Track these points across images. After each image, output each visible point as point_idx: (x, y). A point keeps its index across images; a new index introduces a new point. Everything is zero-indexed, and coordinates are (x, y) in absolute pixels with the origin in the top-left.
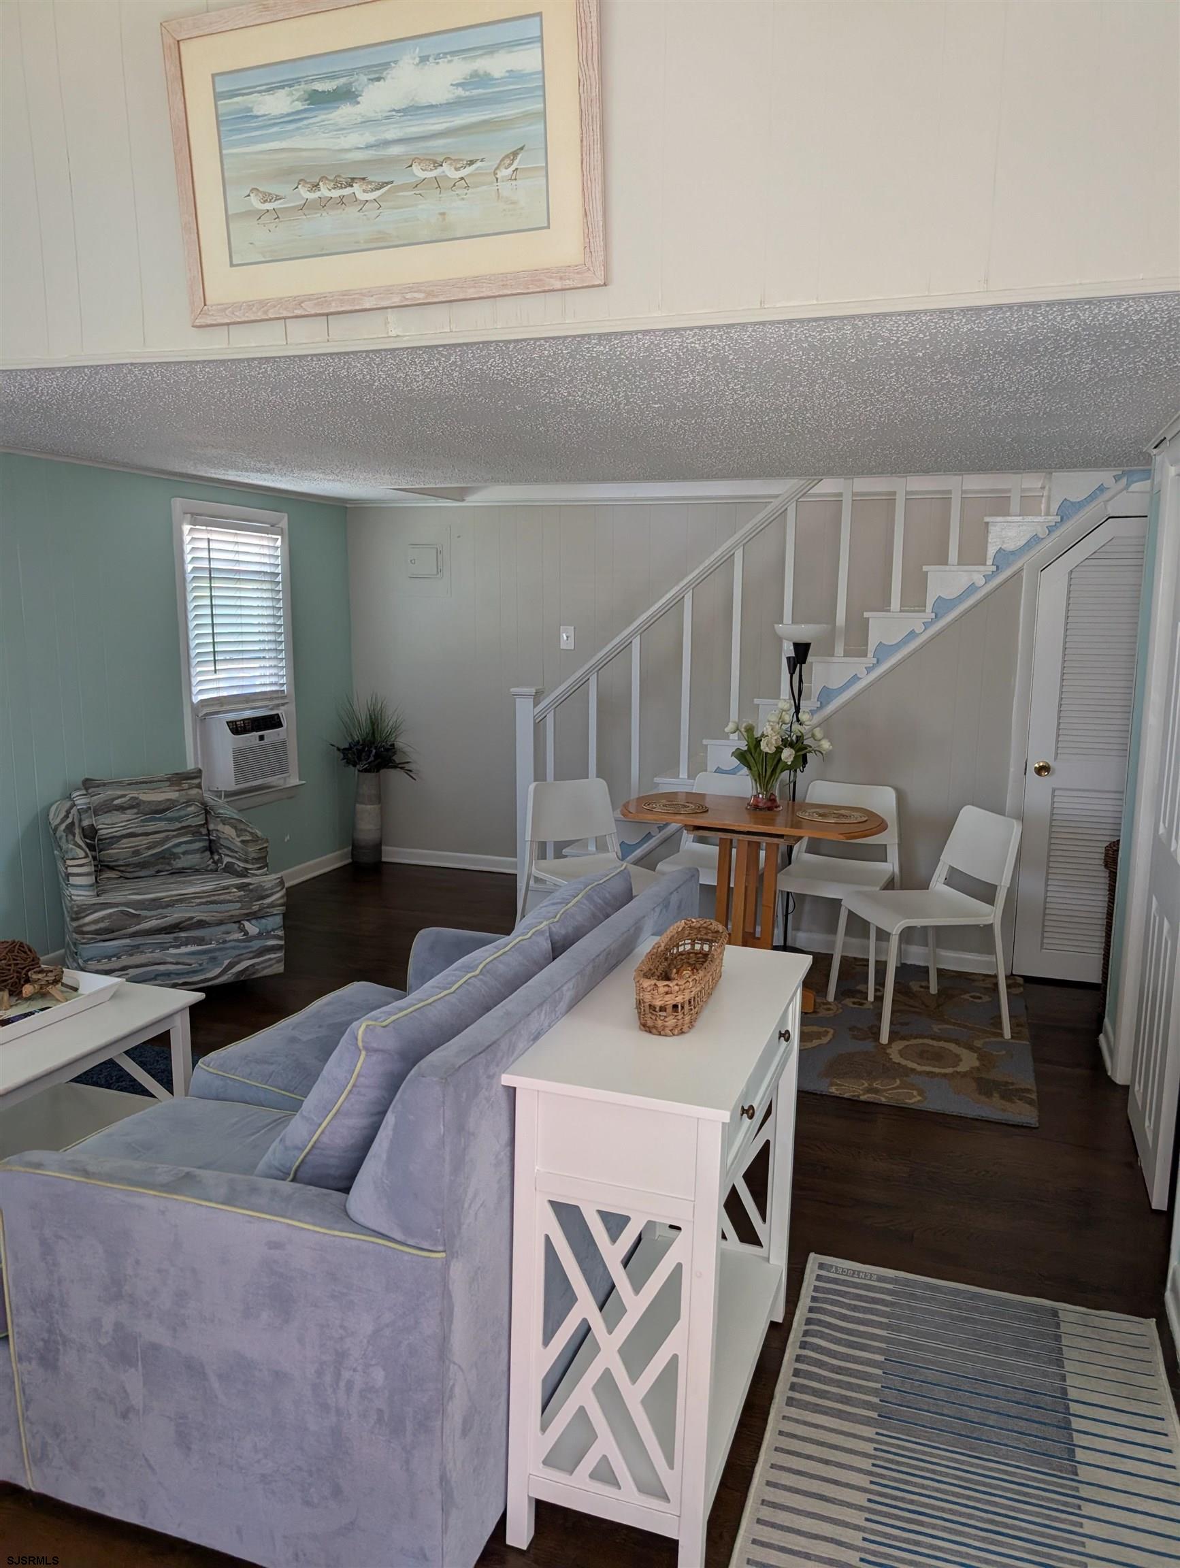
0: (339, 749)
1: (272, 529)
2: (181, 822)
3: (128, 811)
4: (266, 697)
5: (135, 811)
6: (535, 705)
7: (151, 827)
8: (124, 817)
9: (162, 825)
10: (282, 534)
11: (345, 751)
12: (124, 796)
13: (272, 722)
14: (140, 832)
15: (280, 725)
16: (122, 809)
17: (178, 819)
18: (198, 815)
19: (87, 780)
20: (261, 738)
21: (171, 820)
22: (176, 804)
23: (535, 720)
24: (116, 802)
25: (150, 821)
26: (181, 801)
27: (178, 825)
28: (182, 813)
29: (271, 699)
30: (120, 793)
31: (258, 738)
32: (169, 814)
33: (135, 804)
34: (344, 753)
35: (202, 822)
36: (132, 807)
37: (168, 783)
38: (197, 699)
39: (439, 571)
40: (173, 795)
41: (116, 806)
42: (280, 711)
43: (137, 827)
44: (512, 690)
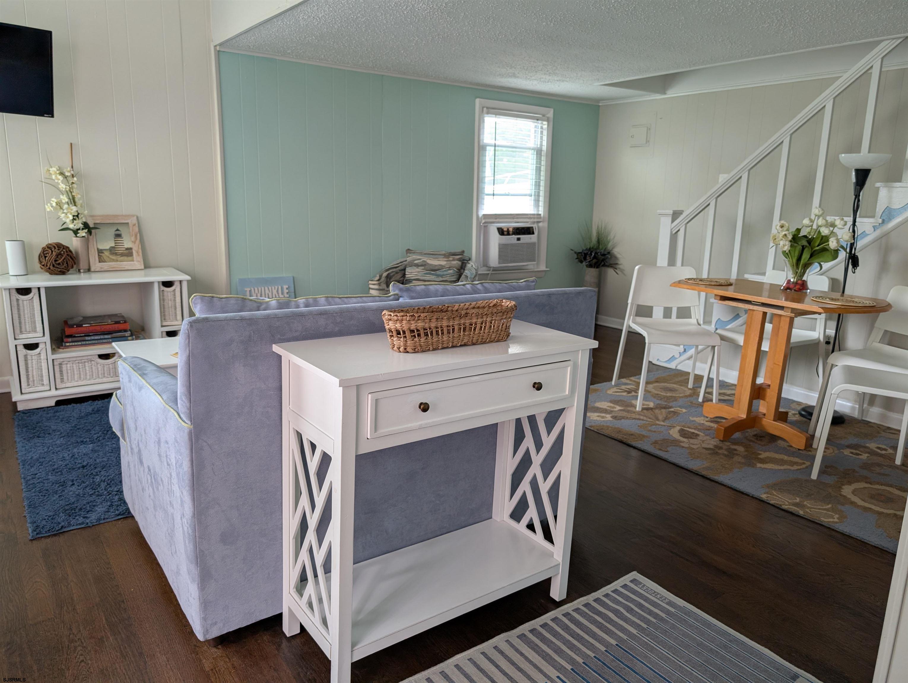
0: (575, 253)
1: (543, 117)
2: (442, 278)
3: (420, 267)
4: (527, 217)
5: (423, 268)
6: (673, 221)
7: (428, 277)
8: (418, 270)
9: (432, 277)
10: (548, 120)
11: (578, 254)
12: (420, 259)
13: (528, 231)
14: (422, 279)
15: (533, 233)
16: (417, 265)
17: (442, 276)
18: (453, 276)
19: (409, 250)
20: (519, 239)
21: (438, 276)
22: (443, 268)
23: (671, 232)
24: (416, 262)
25: (428, 274)
26: (447, 266)
27: (441, 279)
28: (445, 273)
29: (530, 218)
30: (419, 257)
31: (516, 239)
32: (438, 272)
33: (424, 265)
34: (577, 255)
35: (455, 280)
36: (422, 266)
37: (443, 256)
38: (482, 213)
39: (647, 141)
40: (443, 263)
41: (415, 264)
42: (535, 226)
43: (421, 276)
44: (658, 211)
